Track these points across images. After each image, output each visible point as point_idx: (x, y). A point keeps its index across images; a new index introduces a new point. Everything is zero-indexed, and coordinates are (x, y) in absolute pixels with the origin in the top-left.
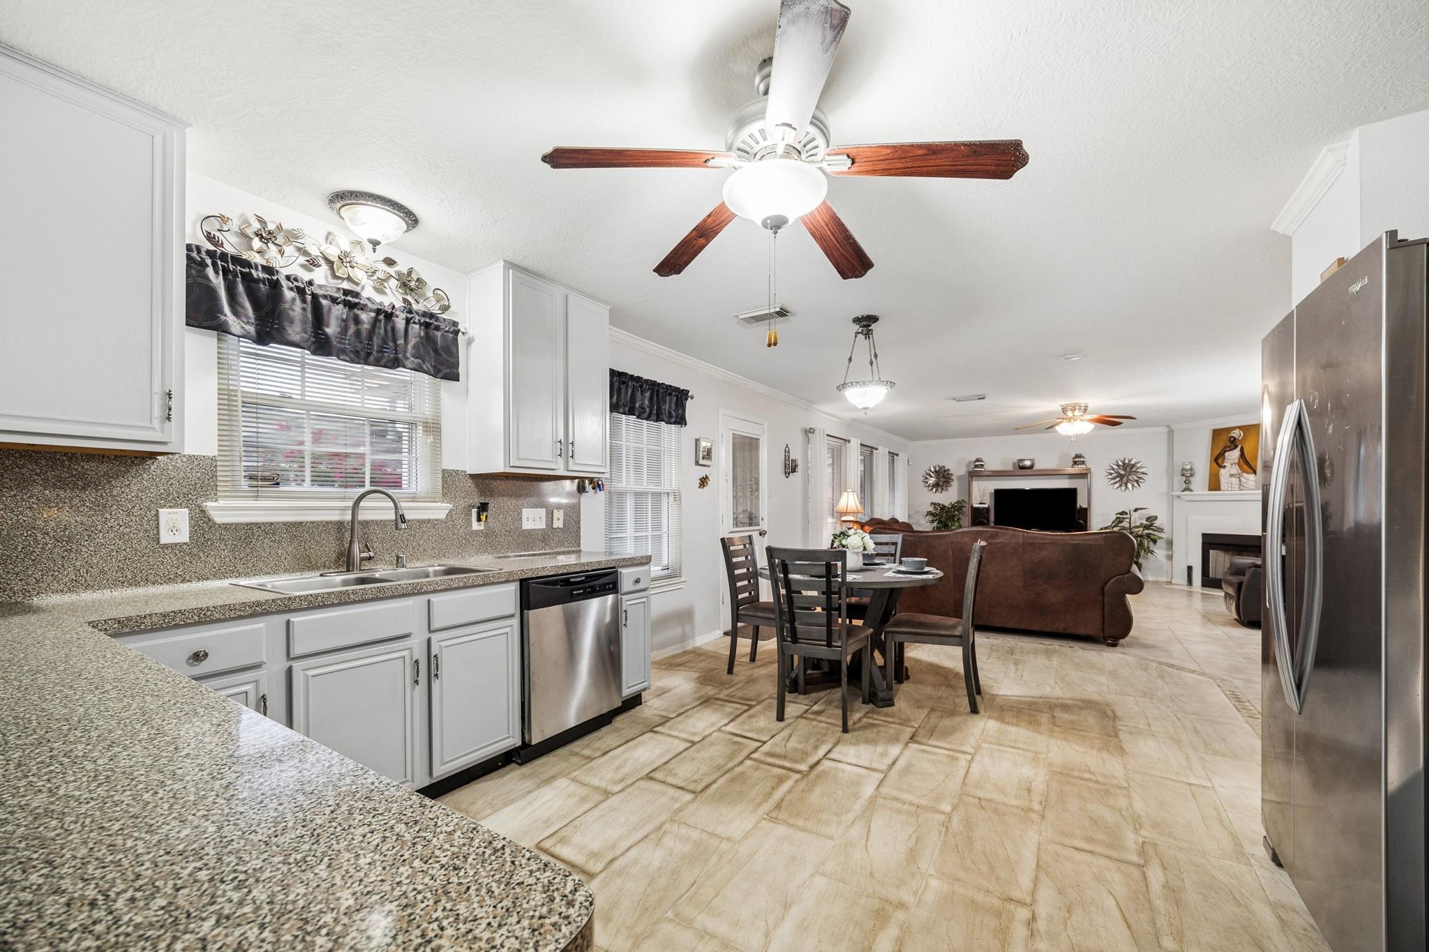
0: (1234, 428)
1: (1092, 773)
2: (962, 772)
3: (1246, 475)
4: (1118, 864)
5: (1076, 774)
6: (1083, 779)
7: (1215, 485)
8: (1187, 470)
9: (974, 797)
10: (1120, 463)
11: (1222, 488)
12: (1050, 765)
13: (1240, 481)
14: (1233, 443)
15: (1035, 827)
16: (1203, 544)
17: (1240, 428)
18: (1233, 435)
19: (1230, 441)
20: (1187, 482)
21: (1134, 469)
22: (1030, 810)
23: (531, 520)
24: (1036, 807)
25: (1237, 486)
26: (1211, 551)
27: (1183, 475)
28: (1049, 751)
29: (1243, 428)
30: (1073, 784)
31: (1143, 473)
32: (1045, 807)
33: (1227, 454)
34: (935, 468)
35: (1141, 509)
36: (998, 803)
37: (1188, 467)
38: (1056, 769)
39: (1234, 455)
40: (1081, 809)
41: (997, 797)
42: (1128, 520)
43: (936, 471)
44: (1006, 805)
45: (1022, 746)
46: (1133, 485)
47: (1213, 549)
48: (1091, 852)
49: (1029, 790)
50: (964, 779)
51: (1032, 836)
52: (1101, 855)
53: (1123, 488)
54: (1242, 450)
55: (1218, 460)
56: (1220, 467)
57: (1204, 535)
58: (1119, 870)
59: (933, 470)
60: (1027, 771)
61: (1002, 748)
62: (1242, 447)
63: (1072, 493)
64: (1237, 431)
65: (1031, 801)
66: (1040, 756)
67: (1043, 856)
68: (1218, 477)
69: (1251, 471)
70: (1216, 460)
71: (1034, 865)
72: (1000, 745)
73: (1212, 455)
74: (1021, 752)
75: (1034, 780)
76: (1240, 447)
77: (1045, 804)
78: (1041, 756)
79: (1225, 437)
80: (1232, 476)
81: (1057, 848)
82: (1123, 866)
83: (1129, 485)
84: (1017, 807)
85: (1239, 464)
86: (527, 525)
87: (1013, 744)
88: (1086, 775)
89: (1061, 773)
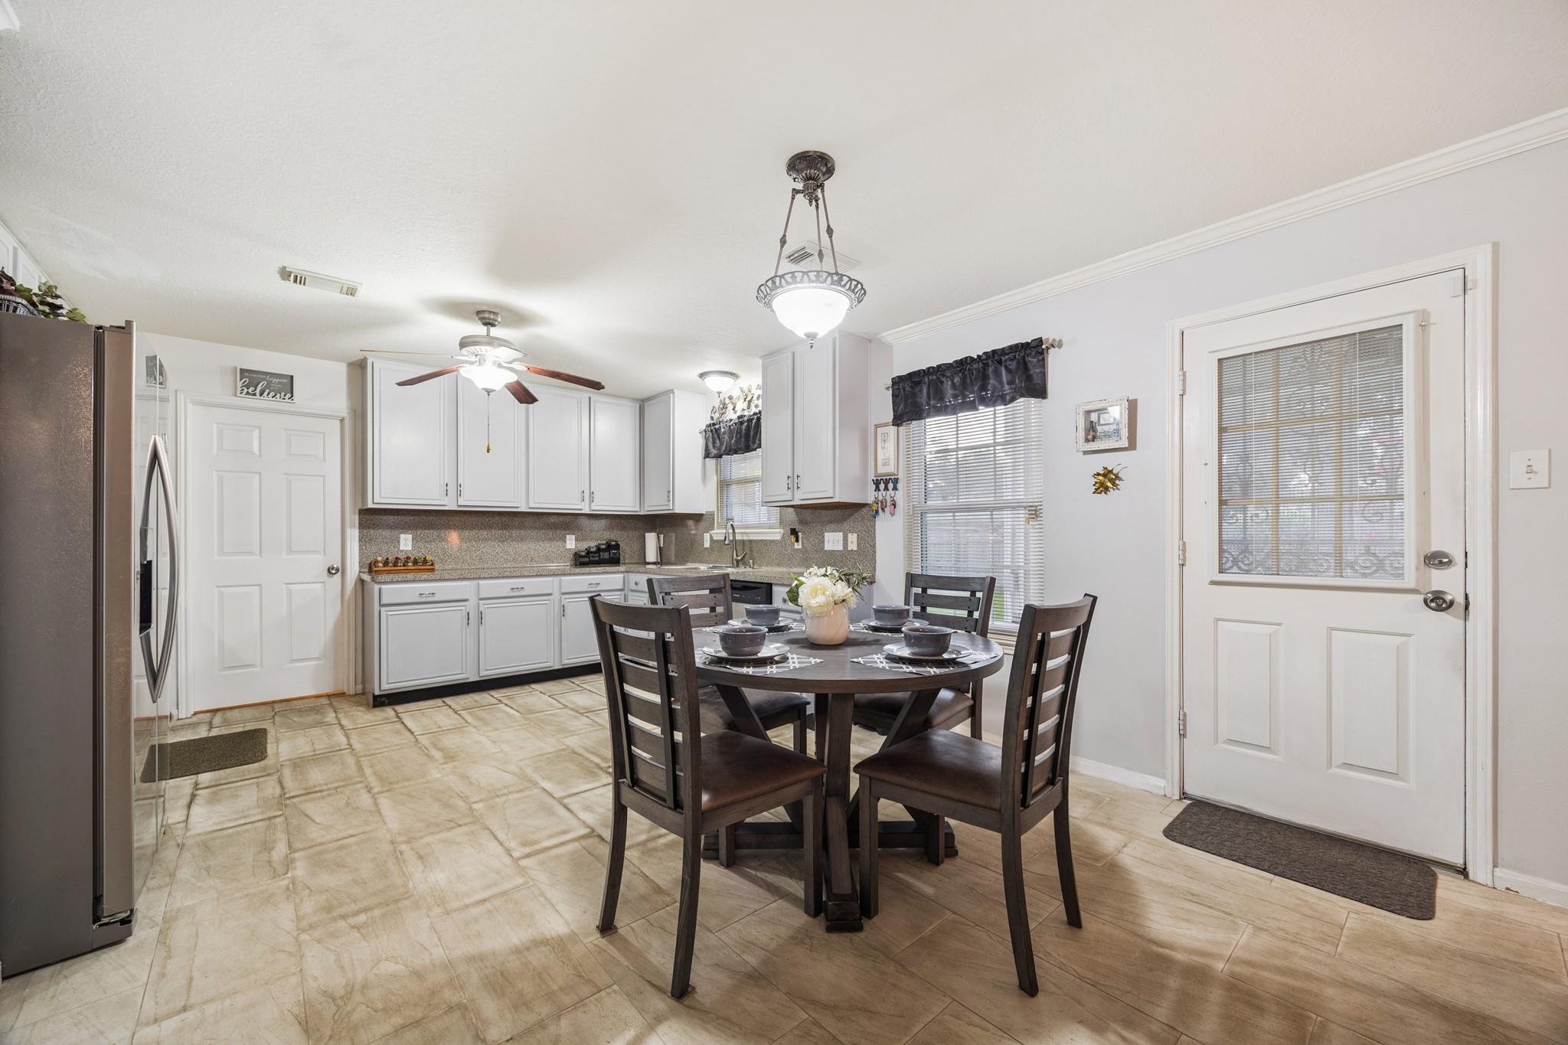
1: (353, 927)
2: (501, 836)
4: (314, 844)
5: (377, 912)
6: (365, 910)
9: (465, 824)
12: (416, 906)
15: (395, 831)
22: (408, 842)
23: (831, 543)
24: (403, 847)
28: (432, 927)
30: (374, 894)
32: (395, 852)
36: (441, 831)
38: (407, 902)
40: (357, 870)
41: (449, 835)
44: (432, 833)
45: (475, 911)
48: (339, 840)
49: (421, 857)
50: (492, 833)
51: (394, 825)
52: (330, 842)
58: (312, 840)
60: (439, 877)
61: (495, 890)
65: (412, 849)
66: (440, 910)
67: (378, 818)
71: (382, 811)
72: (504, 894)
74: (468, 901)
75: (423, 871)
77: (398, 856)
78: (436, 911)
81: (368, 828)
82: (310, 844)
84: (422, 838)
86: (828, 547)
87: (488, 905)
88: (362, 918)
89: (396, 901)
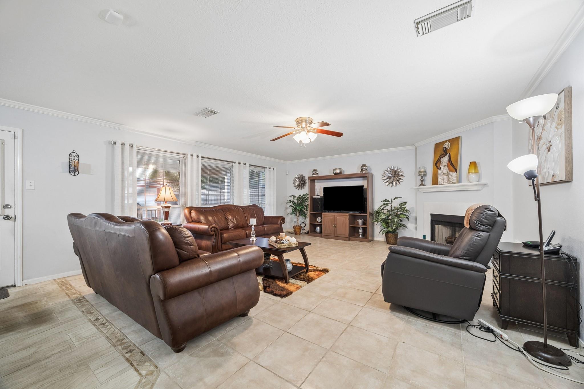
0: (445, 142)
3: (451, 173)
7: (435, 182)
8: (421, 172)
10: (389, 170)
11: (439, 183)
13: (448, 177)
14: (445, 152)
16: (432, 221)
17: (449, 141)
18: (445, 146)
19: (443, 150)
20: (422, 180)
21: (397, 173)
25: (447, 181)
26: (436, 225)
27: (419, 175)
29: (450, 141)
31: (401, 175)
33: (442, 159)
34: (298, 176)
35: (397, 198)
37: (422, 170)
39: (445, 160)
42: (390, 205)
43: (298, 178)
46: (396, 184)
47: (438, 224)
53: (391, 185)
54: (450, 156)
55: (437, 164)
56: (438, 169)
57: (432, 215)
59: (297, 177)
62: (450, 154)
63: (360, 189)
64: (447, 143)
68: (437, 176)
69: (454, 170)
70: (436, 164)
73: (434, 161)
76: (448, 153)
79: (441, 149)
80: (444, 174)
83: (394, 183)
85: (448, 166)
